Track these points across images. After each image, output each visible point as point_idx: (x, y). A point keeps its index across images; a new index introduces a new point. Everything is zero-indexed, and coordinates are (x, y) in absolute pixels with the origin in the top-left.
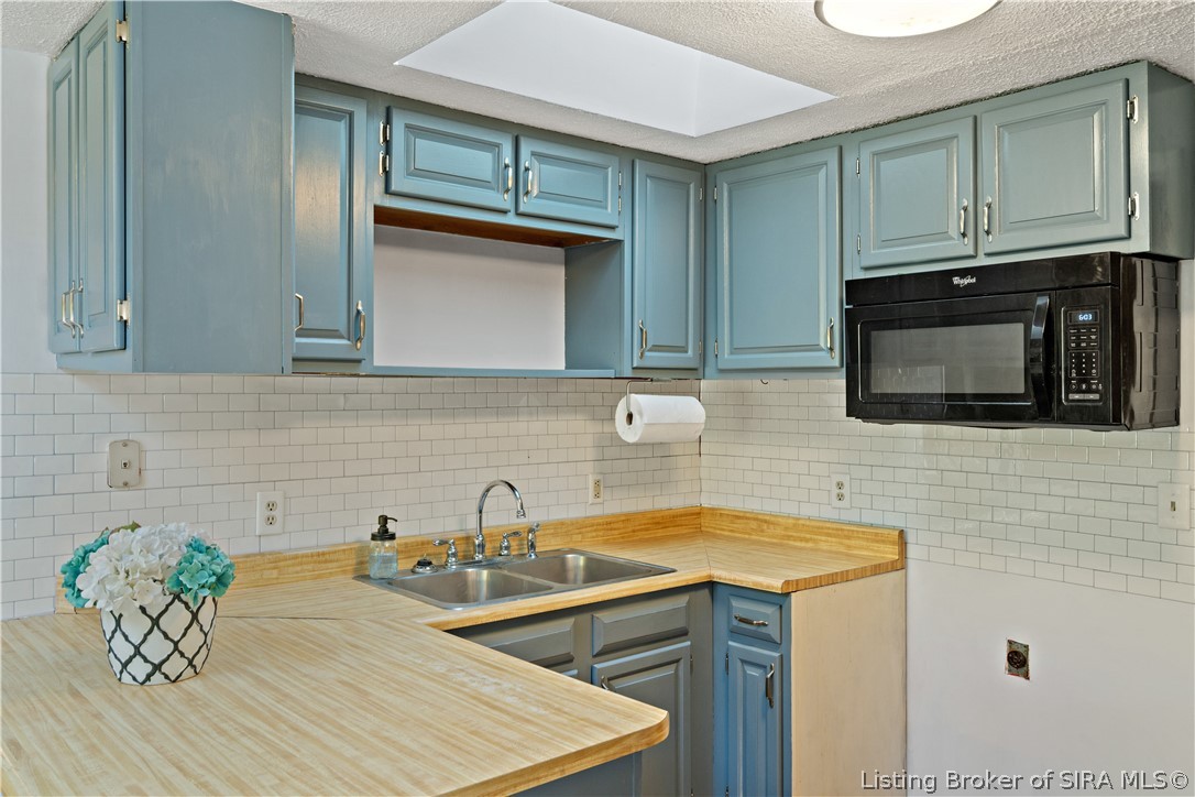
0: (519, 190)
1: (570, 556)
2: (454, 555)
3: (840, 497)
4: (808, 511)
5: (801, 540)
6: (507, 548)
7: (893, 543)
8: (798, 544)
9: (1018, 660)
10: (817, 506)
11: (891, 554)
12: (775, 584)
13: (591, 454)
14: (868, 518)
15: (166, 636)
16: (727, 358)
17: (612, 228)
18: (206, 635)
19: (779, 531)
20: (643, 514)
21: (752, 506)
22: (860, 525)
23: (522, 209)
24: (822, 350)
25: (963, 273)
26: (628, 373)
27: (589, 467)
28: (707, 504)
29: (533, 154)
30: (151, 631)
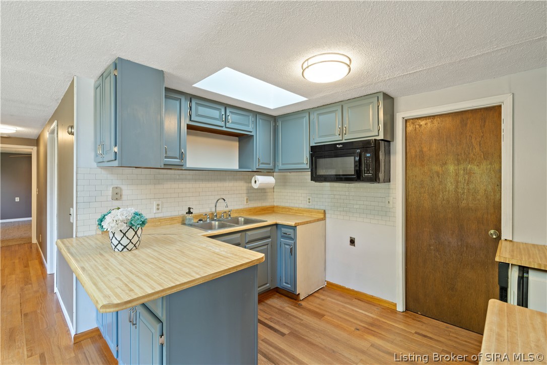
0: (226, 121)
1: (240, 218)
2: (209, 218)
3: (309, 202)
4: (301, 206)
5: (299, 213)
6: (223, 216)
7: (322, 213)
9: (352, 242)
10: (303, 205)
11: (322, 216)
12: (293, 224)
13: (245, 192)
14: (316, 207)
15: (128, 238)
16: (281, 166)
17: (251, 132)
18: (139, 238)
19: (294, 211)
20: (259, 207)
21: (287, 205)
22: (314, 209)
23: (227, 126)
24: (305, 164)
25: (339, 144)
26: (255, 170)
27: (245, 195)
28: (275, 205)
29: (230, 112)
30: (123, 237)
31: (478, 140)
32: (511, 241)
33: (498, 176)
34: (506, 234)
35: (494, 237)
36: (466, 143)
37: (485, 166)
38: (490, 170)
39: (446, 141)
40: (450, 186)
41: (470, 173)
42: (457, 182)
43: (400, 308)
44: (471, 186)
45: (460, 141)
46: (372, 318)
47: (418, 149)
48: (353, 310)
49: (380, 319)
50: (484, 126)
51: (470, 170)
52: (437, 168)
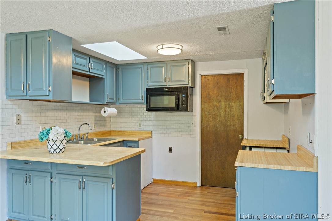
0: (90, 68)
1: (94, 139)
2: (75, 138)
3: (140, 126)
4: (133, 129)
5: (133, 134)
6: (83, 137)
7: (150, 133)
8: (132, 135)
9: (170, 150)
10: (135, 128)
11: (150, 135)
12: (137, 139)
13: (93, 119)
14: (145, 129)
16: (121, 101)
17: (103, 75)
18: (64, 146)
19: (128, 133)
20: (102, 131)
21: (122, 129)
22: (144, 131)
23: (91, 71)
24: (140, 100)
25: (166, 88)
26: (105, 103)
27: (93, 122)
28: (111, 129)
29: (92, 61)
30: (61, 144)
31: (234, 90)
32: (247, 139)
33: (242, 108)
34: (245, 136)
35: (241, 138)
36: (230, 91)
37: (237, 103)
38: (239, 105)
39: (221, 89)
40: (223, 114)
41: (231, 106)
42: (226, 111)
43: (199, 184)
44: (232, 113)
45: (227, 90)
46: (185, 191)
47: (207, 93)
48: (174, 190)
49: (190, 191)
50: (237, 82)
51: (231, 105)
52: (216, 104)
